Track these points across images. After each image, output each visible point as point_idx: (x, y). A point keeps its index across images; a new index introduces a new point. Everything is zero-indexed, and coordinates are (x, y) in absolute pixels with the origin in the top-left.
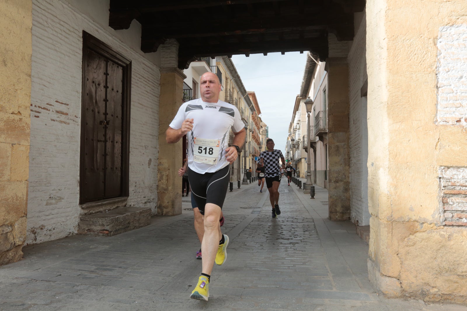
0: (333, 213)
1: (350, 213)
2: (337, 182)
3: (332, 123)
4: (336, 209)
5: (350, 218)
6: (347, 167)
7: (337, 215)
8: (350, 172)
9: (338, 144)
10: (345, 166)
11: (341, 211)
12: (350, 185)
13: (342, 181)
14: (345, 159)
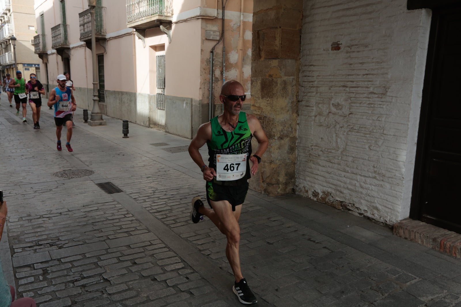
0: (273, 185)
1: (294, 183)
2: (282, 139)
3: (280, 42)
4: (279, 178)
5: (293, 190)
6: (295, 115)
7: (279, 187)
8: (298, 122)
9: (285, 78)
10: (292, 114)
11: (284, 181)
12: (297, 142)
13: (287, 136)
14: (292, 102)
